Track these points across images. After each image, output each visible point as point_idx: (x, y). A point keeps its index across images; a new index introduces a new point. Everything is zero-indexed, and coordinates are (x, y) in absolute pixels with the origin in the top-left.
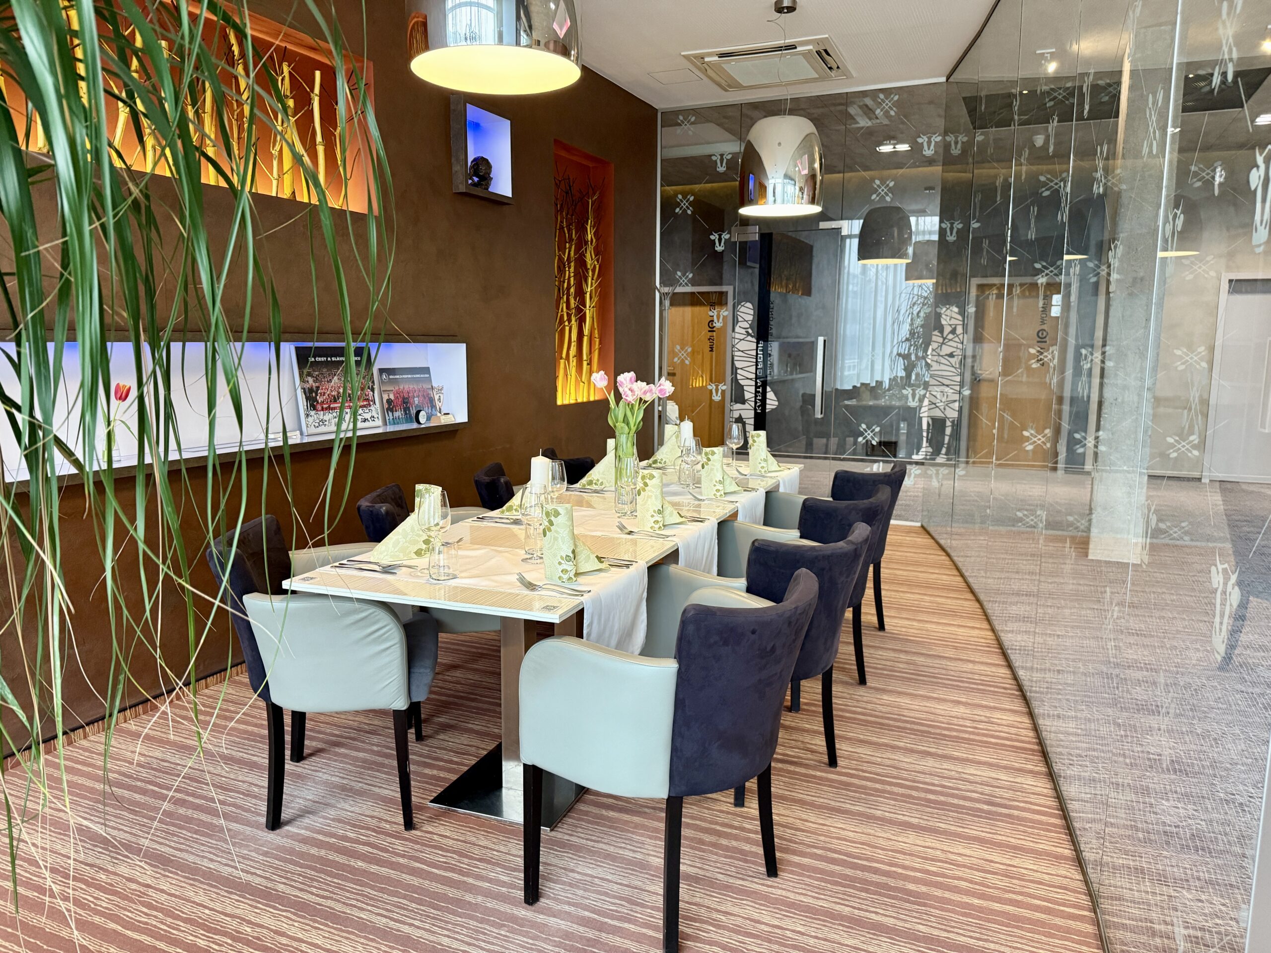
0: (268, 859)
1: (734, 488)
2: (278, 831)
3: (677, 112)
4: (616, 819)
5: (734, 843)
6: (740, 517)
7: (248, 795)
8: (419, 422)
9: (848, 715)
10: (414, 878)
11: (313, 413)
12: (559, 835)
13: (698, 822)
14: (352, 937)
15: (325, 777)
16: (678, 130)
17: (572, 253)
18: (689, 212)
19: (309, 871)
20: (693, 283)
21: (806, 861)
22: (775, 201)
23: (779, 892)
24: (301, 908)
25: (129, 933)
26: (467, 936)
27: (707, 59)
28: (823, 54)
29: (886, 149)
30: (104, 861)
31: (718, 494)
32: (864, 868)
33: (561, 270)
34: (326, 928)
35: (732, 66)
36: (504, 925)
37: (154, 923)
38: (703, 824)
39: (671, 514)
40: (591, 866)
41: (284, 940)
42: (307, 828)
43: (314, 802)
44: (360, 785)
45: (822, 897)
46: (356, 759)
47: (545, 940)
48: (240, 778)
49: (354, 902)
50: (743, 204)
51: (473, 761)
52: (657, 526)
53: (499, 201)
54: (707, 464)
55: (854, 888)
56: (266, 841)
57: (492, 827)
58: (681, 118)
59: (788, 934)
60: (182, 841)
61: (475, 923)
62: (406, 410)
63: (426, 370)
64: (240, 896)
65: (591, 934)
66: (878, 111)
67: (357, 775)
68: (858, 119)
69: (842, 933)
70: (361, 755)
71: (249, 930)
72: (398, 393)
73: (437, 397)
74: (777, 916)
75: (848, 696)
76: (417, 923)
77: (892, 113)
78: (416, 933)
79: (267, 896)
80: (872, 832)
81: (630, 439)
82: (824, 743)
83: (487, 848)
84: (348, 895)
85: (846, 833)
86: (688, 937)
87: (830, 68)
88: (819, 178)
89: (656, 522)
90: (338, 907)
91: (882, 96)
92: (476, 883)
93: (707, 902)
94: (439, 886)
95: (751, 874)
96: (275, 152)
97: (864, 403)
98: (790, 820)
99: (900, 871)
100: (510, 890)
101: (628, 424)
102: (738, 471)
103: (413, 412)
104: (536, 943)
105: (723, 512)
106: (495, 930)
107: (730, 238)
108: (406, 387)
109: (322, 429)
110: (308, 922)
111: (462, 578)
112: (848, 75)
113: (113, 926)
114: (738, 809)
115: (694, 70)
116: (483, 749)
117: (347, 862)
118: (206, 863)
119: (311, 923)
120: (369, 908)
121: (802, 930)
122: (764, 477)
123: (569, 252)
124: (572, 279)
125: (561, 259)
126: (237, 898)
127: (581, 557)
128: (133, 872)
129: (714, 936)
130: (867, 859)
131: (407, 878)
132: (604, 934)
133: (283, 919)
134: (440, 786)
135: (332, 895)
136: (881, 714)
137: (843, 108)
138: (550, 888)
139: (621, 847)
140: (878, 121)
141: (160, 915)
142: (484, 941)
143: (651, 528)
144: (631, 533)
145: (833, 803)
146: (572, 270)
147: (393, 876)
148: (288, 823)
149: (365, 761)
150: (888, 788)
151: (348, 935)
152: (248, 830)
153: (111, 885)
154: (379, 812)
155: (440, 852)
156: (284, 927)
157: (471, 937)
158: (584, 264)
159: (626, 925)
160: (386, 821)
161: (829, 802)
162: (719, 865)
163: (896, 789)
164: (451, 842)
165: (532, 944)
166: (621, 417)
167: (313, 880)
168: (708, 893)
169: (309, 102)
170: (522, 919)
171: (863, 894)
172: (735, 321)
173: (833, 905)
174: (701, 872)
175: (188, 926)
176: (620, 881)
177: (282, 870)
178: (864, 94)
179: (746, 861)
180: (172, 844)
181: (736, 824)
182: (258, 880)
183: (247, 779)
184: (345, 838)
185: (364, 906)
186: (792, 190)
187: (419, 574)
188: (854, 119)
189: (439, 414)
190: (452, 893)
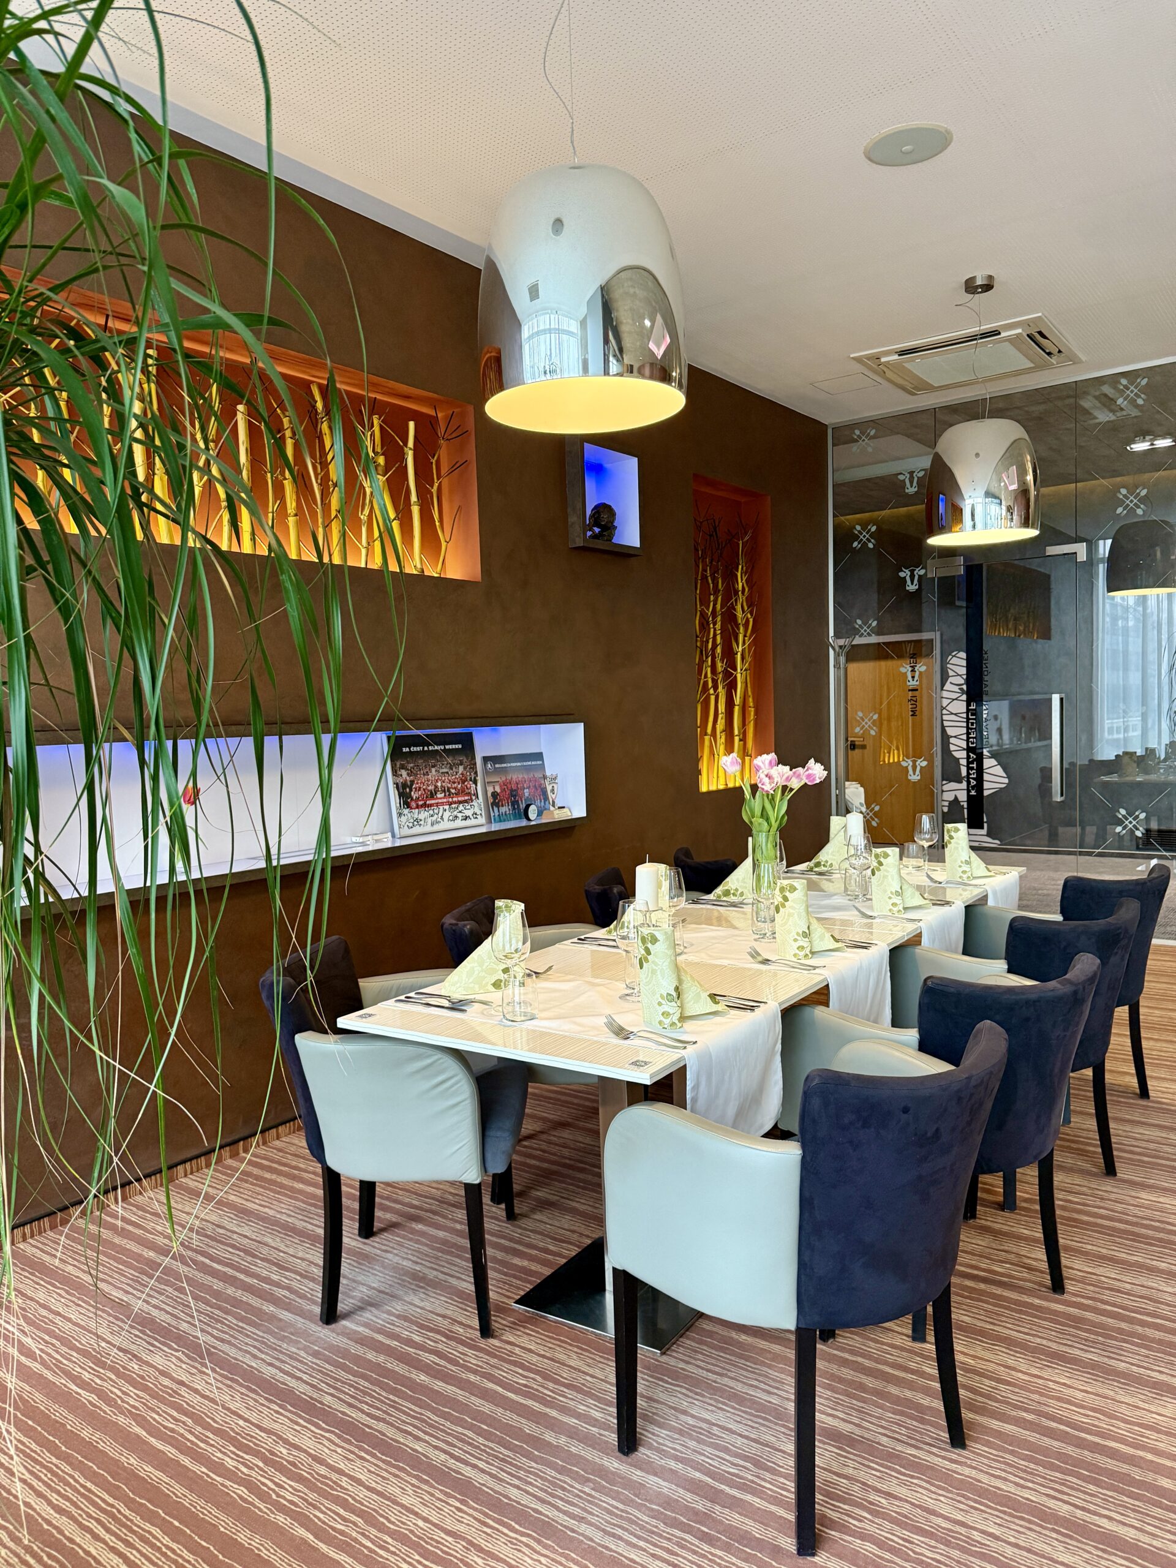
0: (318, 1362)
1: (918, 901)
2: (333, 1326)
3: (852, 426)
4: (750, 1345)
5: (909, 1394)
6: (925, 940)
7: (305, 1277)
8: (528, 819)
9: (1085, 1218)
10: (485, 1403)
11: (406, 811)
12: (672, 1362)
13: (860, 1359)
14: (402, 1475)
15: (396, 1259)
16: (854, 448)
17: (718, 606)
18: (871, 546)
19: (362, 1382)
20: (879, 632)
21: (1009, 1428)
22: (974, 527)
23: (967, 1471)
24: (348, 1430)
25: (153, 1441)
26: (541, 1489)
27: (883, 360)
28: (1038, 337)
29: (1140, 446)
30: (139, 1347)
31: (895, 909)
32: (1094, 1448)
33: (704, 626)
34: (372, 1460)
35: (917, 365)
36: (588, 1480)
37: (182, 1431)
38: (867, 1363)
39: (822, 938)
40: (710, 1408)
41: (323, 1470)
42: (366, 1325)
43: (380, 1292)
44: (435, 1273)
45: (1030, 1485)
46: (435, 1239)
47: (639, 1507)
48: (300, 1254)
49: (410, 1429)
50: (932, 533)
51: (573, 1251)
52: (802, 953)
53: (625, 554)
54: (879, 870)
55: (1079, 1476)
56: (319, 1338)
57: (589, 1343)
58: (857, 432)
59: (976, 1535)
60: (226, 1329)
61: (553, 1473)
62: (515, 804)
63: (539, 756)
64: (280, 1406)
65: (700, 1505)
66: (1120, 401)
67: (433, 1260)
68: (1096, 413)
69: (1056, 1543)
70: (441, 1234)
71: (284, 1451)
72: (504, 785)
73: (549, 788)
74: (962, 1506)
75: (1089, 1192)
76: (481, 1464)
77: (1140, 402)
78: (479, 1479)
79: (311, 1410)
80: (1112, 1393)
81: (771, 838)
82: (1045, 1258)
83: (579, 1371)
84: (404, 1417)
85: (1070, 1391)
86: (832, 1524)
87: (1049, 354)
88: (1033, 493)
89: (801, 948)
90: (390, 1432)
91: (1124, 381)
92: (560, 1418)
93: (862, 1475)
94: (515, 1417)
95: (929, 1440)
96: (364, 517)
97: (1129, 779)
98: (991, 1367)
99: (1150, 1456)
100: (602, 1432)
101: (767, 820)
102: (928, 876)
103: (523, 806)
104: (628, 1509)
105: (899, 933)
106: (577, 1485)
107: (926, 574)
108: (515, 777)
109: (417, 830)
110: (352, 1448)
111: (542, 1019)
112: (1074, 360)
113: (138, 1430)
114: (918, 1345)
115: (870, 374)
116: (588, 1236)
117: (407, 1374)
118: (248, 1360)
119: (356, 1451)
120: (427, 1438)
121: (998, 1533)
122: (965, 884)
123: (715, 605)
124: (718, 638)
125: (703, 615)
126: (277, 1408)
127: (689, 995)
128: (169, 1363)
129: (870, 1528)
130: (1098, 1434)
131: (476, 1402)
132: (718, 1507)
133: (326, 1442)
134: (529, 1282)
135: (385, 1416)
136: (1135, 1220)
137: (1072, 400)
138: (653, 1434)
139: (752, 1386)
140: (1124, 413)
141: (189, 1422)
142: (562, 1499)
143: (795, 955)
144: (766, 961)
145: (1054, 1346)
146: (718, 626)
147: (460, 1398)
148: (346, 1316)
149: (445, 1242)
150: (1139, 1329)
151: (398, 1473)
152: (300, 1321)
153: (142, 1377)
154: (453, 1311)
155: (520, 1371)
156: (325, 1452)
157: (545, 1491)
158: (734, 618)
159: (749, 1498)
160: (461, 1323)
161: (1050, 1344)
162: (884, 1423)
163: (1150, 1332)
164: (535, 1359)
165: (622, 1511)
166: (758, 811)
167: (365, 1393)
168: (866, 1463)
169: (402, 457)
170: (613, 1473)
171: (1091, 1487)
172: (944, 678)
173: (1045, 1499)
174: (857, 1431)
175: (218, 1439)
176: (747, 1433)
177: (331, 1377)
178: (1100, 380)
179: (922, 1421)
180: (215, 1332)
181: (913, 1365)
182: (303, 1388)
183: (308, 1256)
184: (409, 1342)
185: (421, 1434)
186: (997, 510)
187: (493, 1012)
188: (1090, 414)
189: (552, 808)
190: (528, 1427)
